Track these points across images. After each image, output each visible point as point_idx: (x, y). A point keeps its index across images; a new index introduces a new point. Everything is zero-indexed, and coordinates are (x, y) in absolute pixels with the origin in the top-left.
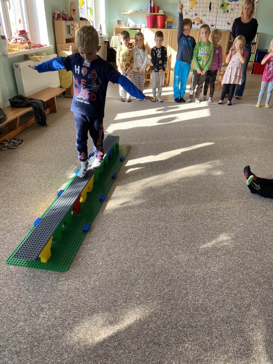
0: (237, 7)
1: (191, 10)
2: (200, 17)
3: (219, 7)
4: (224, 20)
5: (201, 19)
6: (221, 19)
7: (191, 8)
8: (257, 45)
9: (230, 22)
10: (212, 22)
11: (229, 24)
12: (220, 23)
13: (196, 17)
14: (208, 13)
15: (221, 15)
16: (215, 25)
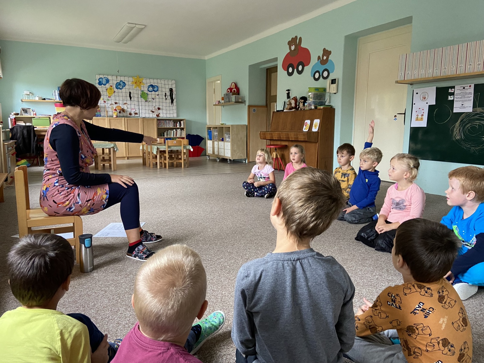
0: (157, 97)
1: (110, 99)
2: (120, 105)
3: (140, 97)
4: (147, 108)
5: (122, 108)
6: (144, 107)
7: (109, 97)
8: (185, 129)
9: (153, 110)
10: (136, 110)
11: (153, 112)
12: (144, 111)
13: (116, 105)
14: (129, 102)
15: (143, 103)
16: (139, 114)
